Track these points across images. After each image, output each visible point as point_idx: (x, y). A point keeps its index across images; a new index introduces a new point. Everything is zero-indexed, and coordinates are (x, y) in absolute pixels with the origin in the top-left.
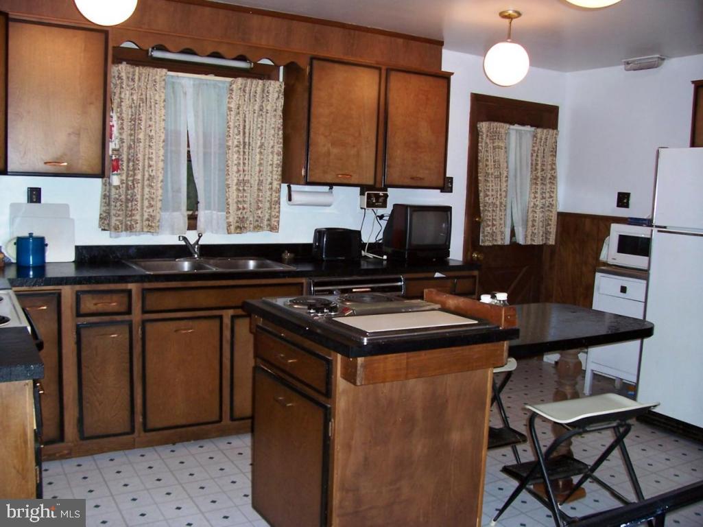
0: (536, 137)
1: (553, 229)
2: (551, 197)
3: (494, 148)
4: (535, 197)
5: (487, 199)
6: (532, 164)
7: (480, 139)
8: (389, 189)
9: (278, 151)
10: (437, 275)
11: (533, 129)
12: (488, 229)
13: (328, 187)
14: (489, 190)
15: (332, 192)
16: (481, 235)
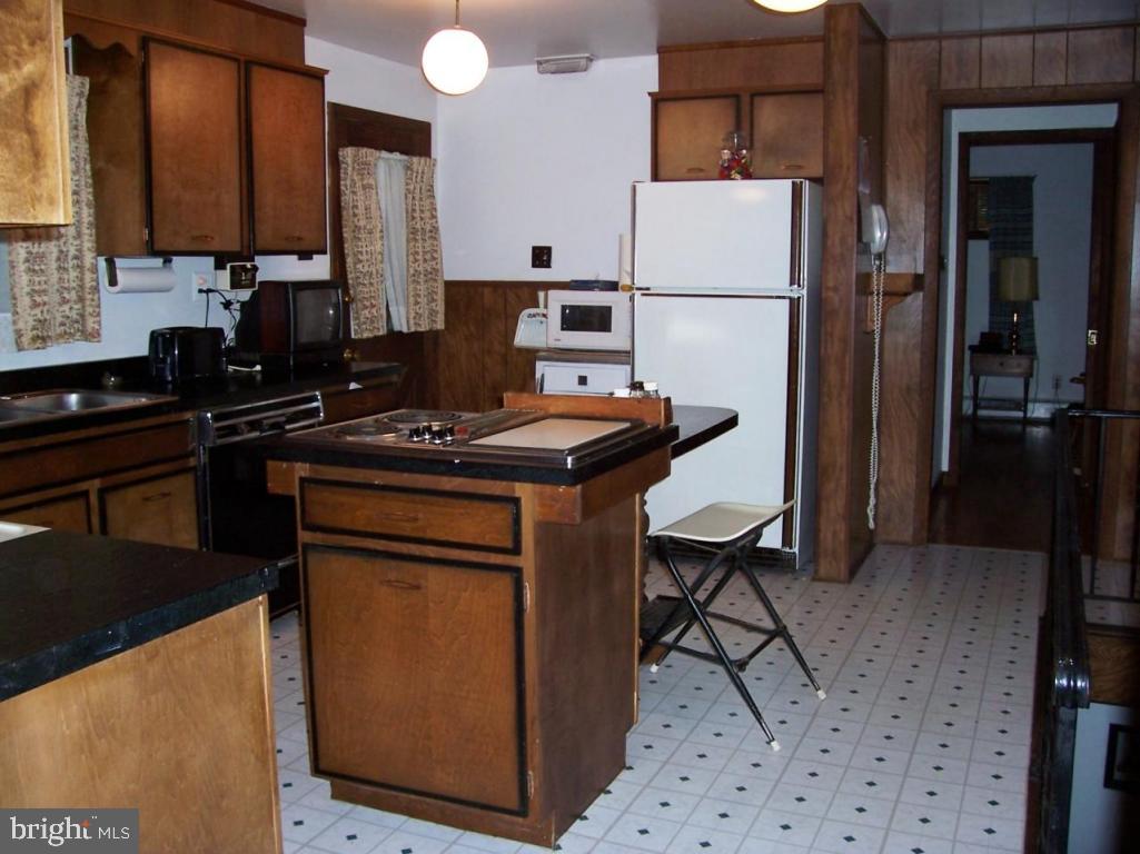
0: (412, 170)
1: (440, 307)
2: (434, 259)
3: (364, 187)
4: (416, 260)
5: (359, 266)
6: (407, 212)
7: (342, 175)
8: (256, 258)
9: (88, 200)
10: (353, 386)
11: (404, 157)
12: (366, 312)
13: (161, 260)
14: (361, 253)
15: (171, 268)
16: (352, 323)
